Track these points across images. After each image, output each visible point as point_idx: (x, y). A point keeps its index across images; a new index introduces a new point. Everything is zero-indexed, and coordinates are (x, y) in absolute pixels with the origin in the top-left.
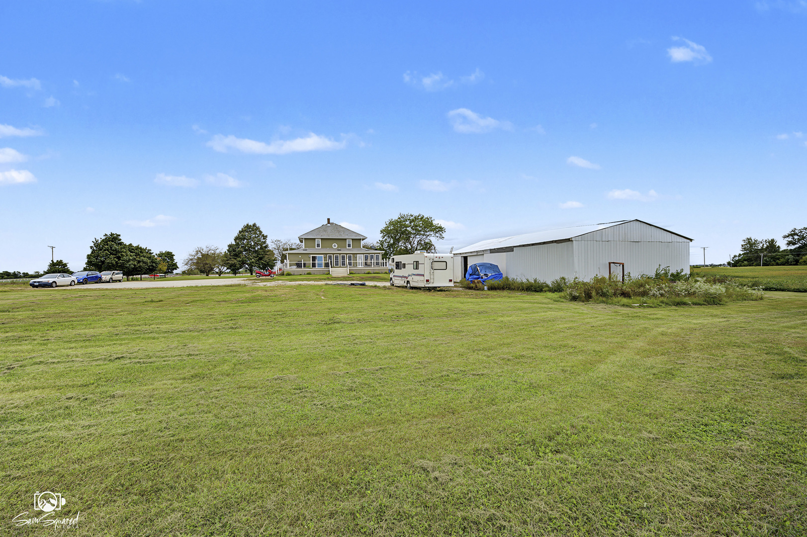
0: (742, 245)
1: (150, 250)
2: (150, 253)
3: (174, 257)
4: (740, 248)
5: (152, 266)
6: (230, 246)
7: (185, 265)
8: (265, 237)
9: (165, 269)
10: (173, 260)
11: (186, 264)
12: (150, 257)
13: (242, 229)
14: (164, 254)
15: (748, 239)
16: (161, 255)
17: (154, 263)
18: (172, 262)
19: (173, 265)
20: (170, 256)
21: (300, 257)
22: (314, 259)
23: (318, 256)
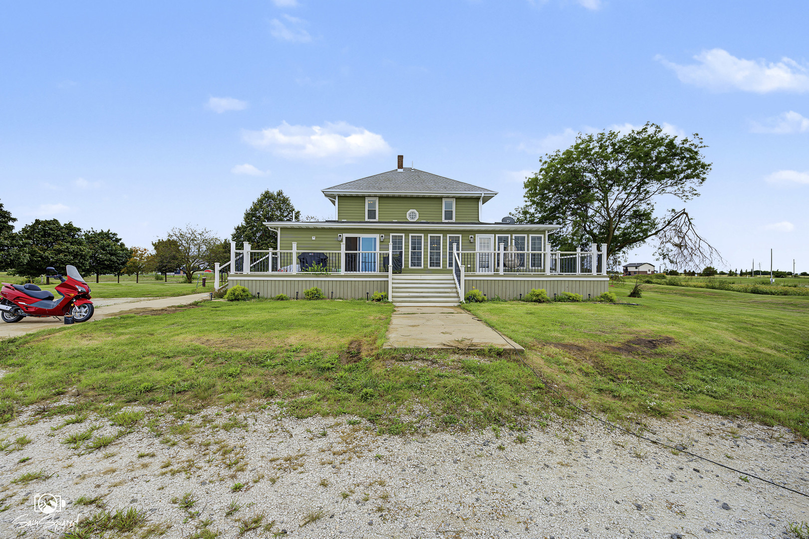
21: (314, 239)
22: (352, 244)
23: (362, 236)
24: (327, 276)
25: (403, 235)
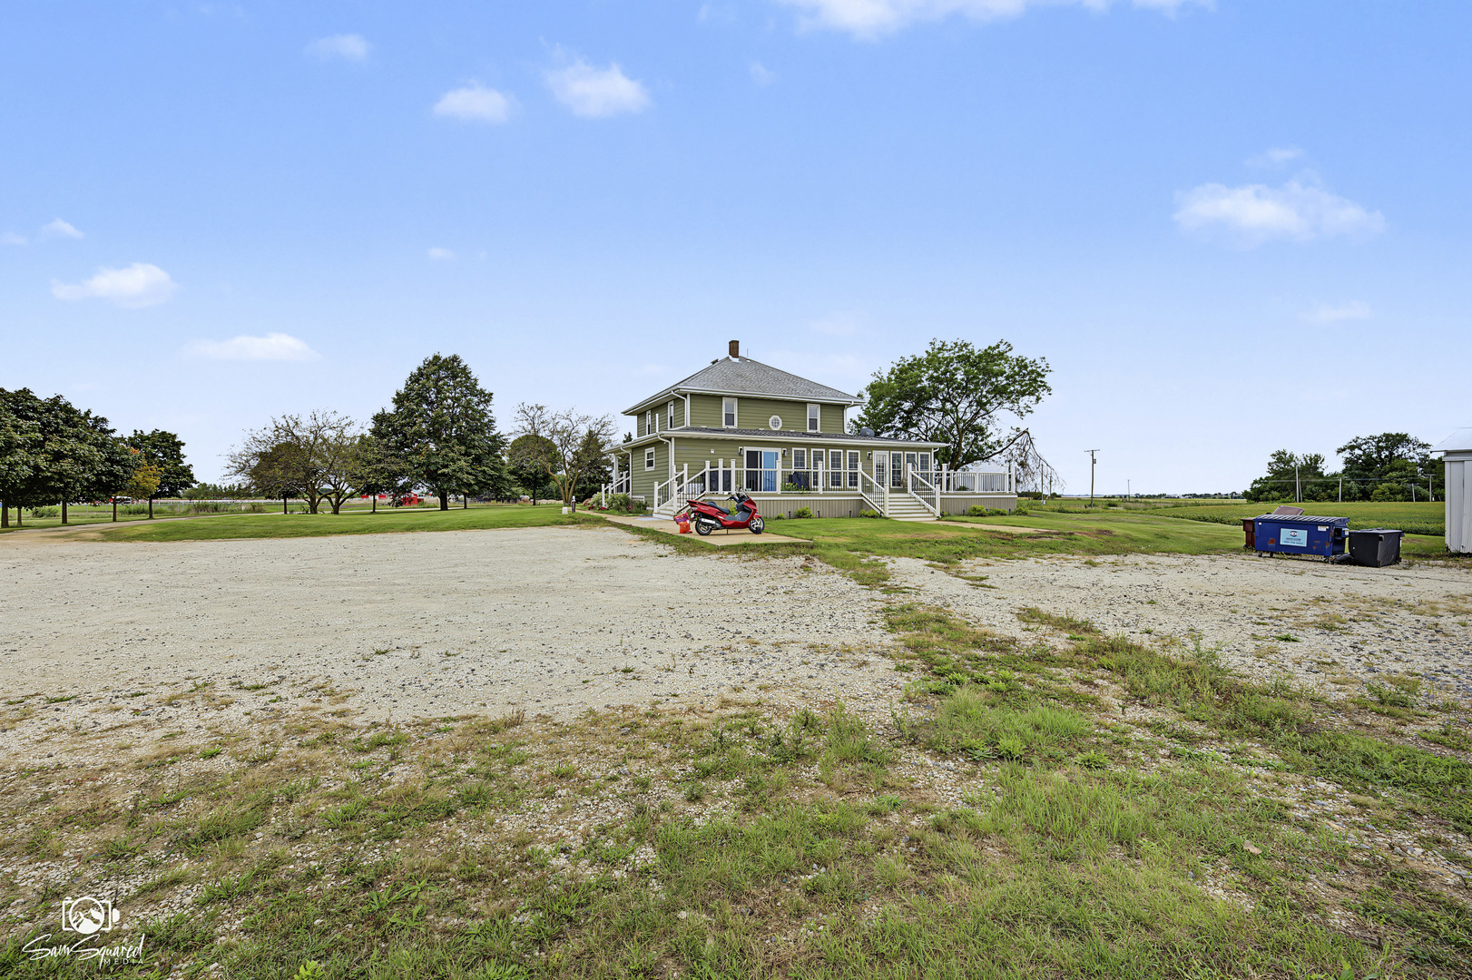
0: (1270, 464)
1: (104, 420)
2: (103, 431)
3: (183, 450)
4: (1266, 468)
5: (110, 473)
6: (380, 419)
7: (237, 472)
8: (487, 398)
9: (153, 483)
10: (179, 458)
11: (241, 470)
12: (104, 445)
13: (419, 369)
14: (148, 438)
15: (1279, 453)
16: (138, 441)
17: (118, 463)
18: (176, 465)
19: (178, 475)
20: (167, 445)
21: (712, 452)
22: (753, 459)
23: (764, 450)
24: (809, 495)
25: (805, 449)
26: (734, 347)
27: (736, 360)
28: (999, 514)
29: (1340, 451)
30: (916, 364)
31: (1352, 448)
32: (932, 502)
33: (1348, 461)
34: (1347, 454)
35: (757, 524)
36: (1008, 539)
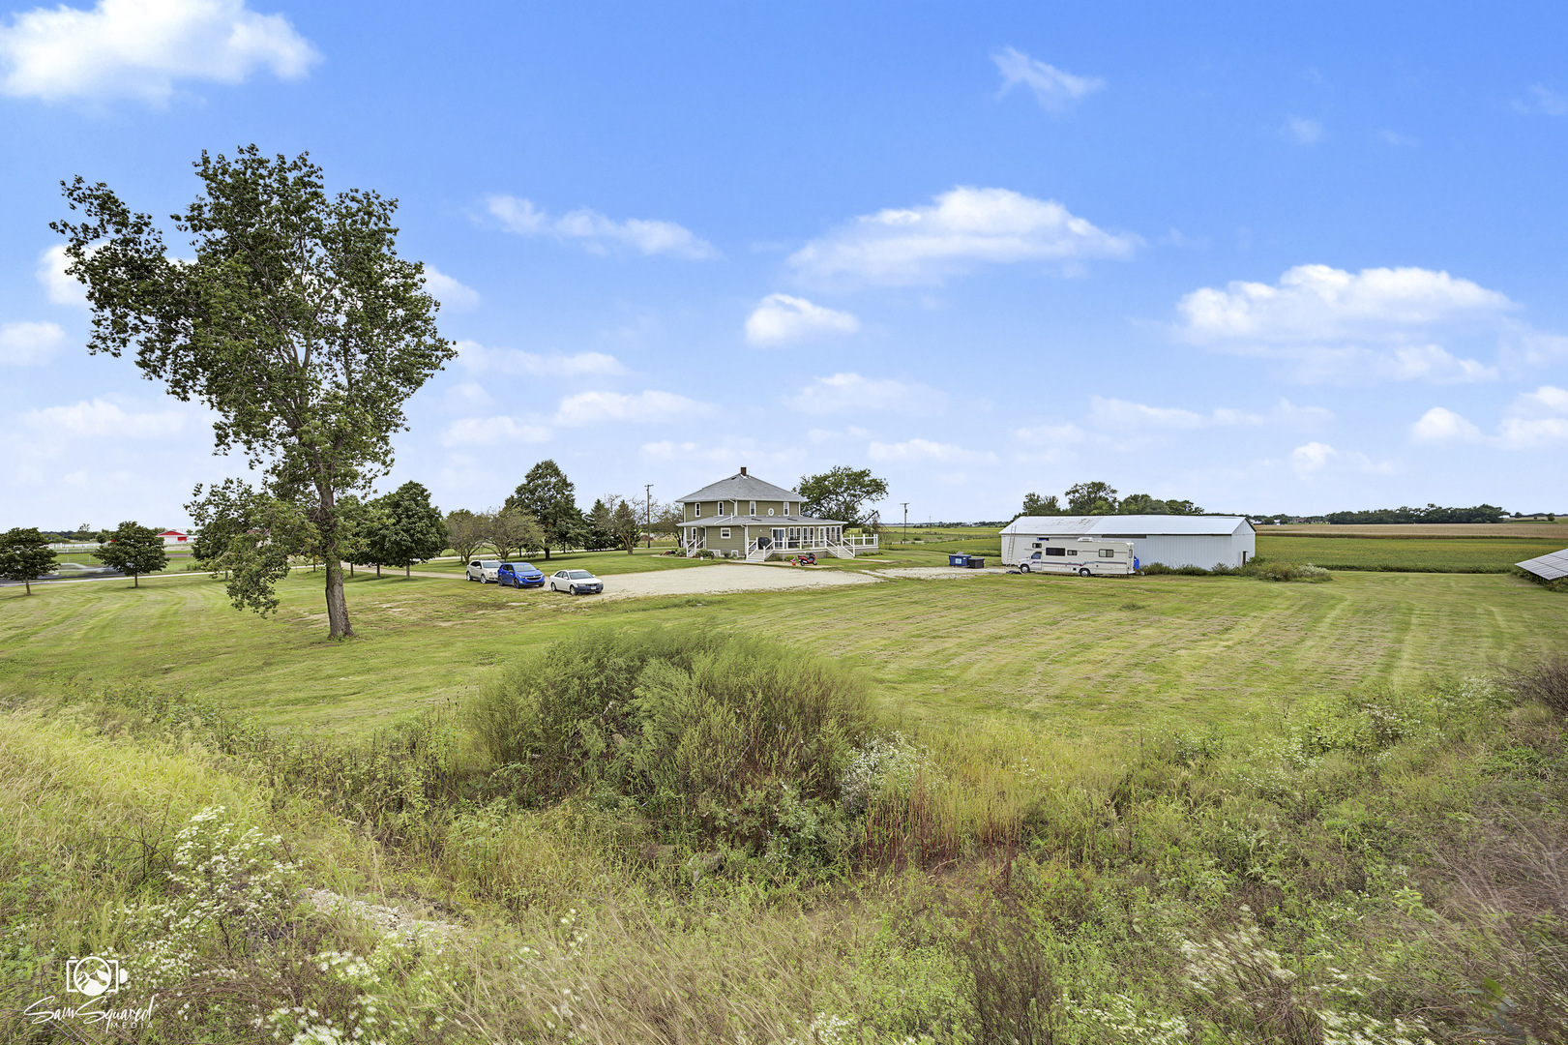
26: (744, 470)
27: (745, 477)
28: (873, 554)
29: (1067, 494)
30: (825, 478)
31: (1074, 492)
32: (852, 551)
33: (1071, 502)
34: (1071, 497)
35: (815, 562)
36: (884, 564)
